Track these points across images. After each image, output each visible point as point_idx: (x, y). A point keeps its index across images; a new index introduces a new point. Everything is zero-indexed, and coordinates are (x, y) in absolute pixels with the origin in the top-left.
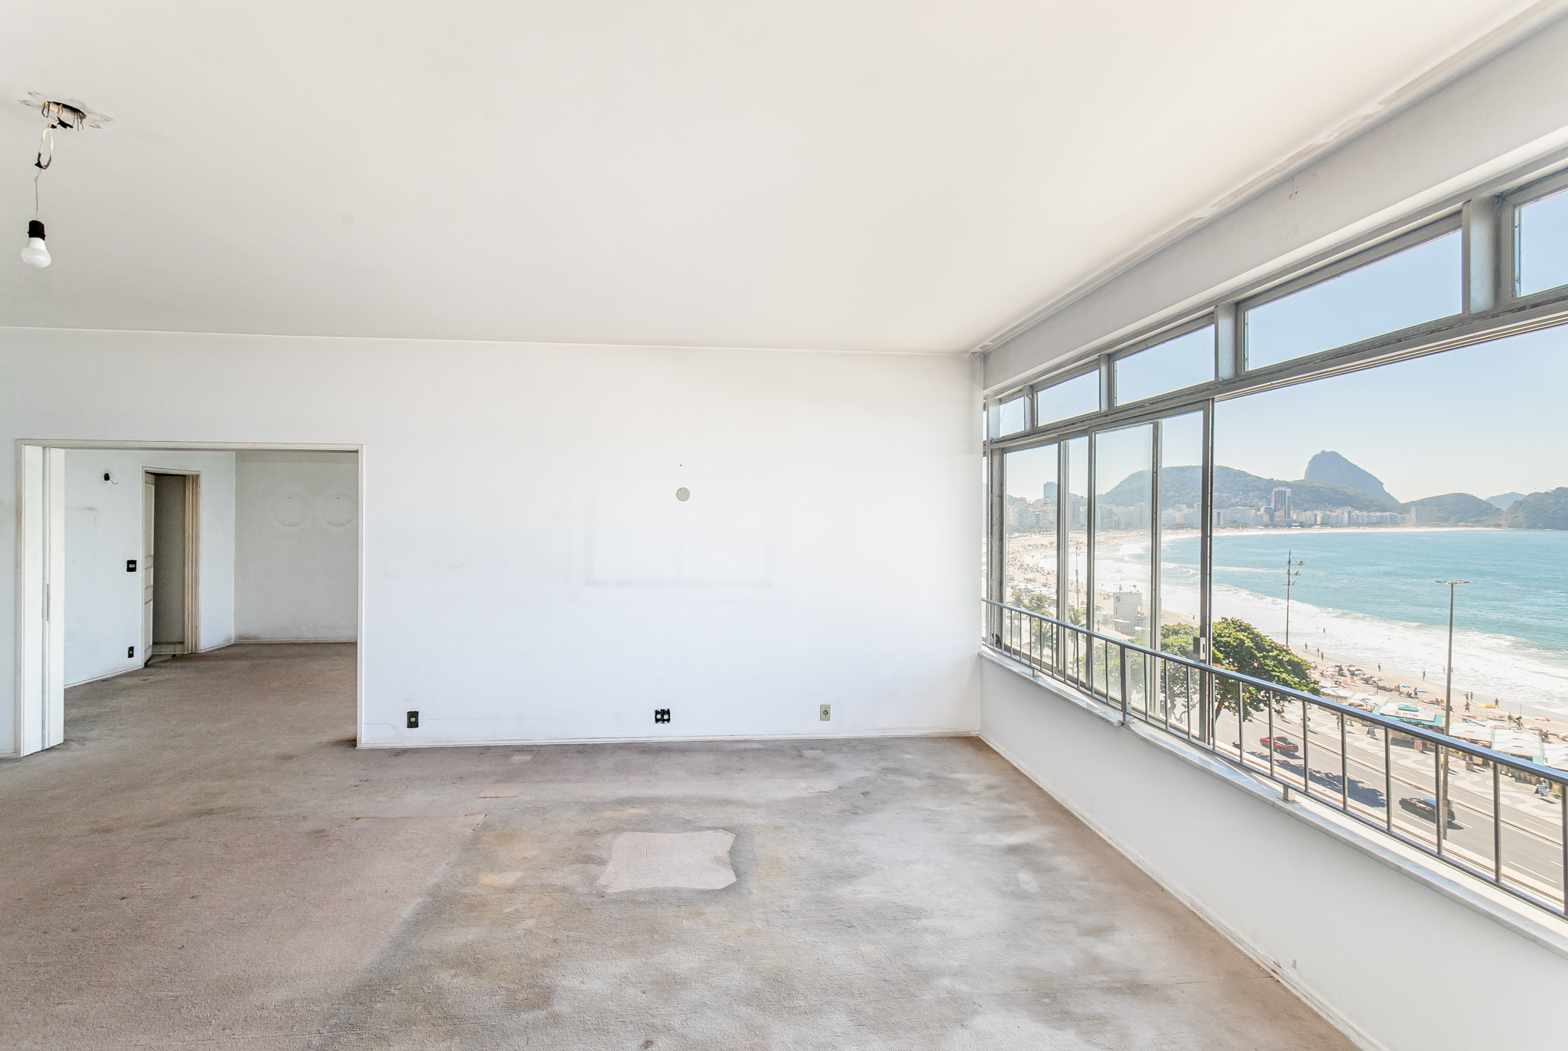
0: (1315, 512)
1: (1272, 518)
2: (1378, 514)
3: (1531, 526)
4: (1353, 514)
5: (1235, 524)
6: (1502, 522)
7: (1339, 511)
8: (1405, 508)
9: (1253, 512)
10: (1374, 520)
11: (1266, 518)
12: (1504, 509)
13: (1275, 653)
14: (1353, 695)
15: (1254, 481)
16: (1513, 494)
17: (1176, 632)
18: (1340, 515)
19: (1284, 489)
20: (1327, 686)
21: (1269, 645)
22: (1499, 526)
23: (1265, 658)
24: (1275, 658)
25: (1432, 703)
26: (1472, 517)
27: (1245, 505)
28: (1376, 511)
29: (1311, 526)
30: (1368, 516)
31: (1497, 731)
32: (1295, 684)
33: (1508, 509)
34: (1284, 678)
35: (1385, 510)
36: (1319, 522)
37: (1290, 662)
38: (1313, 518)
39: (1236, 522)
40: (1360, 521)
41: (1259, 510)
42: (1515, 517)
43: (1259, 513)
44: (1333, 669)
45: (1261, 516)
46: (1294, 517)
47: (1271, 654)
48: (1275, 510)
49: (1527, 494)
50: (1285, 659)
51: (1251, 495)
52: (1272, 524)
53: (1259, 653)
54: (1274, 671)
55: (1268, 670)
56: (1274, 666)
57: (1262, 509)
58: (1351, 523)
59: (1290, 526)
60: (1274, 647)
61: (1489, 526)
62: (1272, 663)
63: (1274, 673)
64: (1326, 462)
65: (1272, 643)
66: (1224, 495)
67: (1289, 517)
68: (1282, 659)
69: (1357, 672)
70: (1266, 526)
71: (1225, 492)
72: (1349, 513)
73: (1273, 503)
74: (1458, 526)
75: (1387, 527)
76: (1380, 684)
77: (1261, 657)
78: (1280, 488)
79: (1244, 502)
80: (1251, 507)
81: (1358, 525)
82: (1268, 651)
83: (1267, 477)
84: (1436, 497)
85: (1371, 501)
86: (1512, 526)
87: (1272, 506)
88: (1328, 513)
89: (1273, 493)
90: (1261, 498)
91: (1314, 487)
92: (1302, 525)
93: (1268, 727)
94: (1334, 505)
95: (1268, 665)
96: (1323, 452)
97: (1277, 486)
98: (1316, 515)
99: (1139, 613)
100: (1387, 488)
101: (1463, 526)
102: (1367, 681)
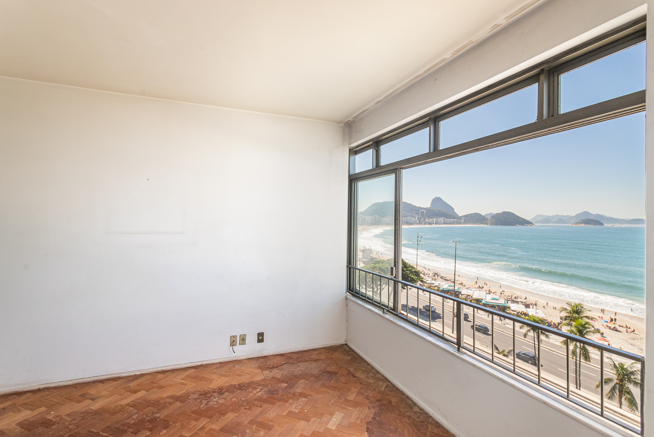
0: (433, 219)
1: (420, 221)
2: (452, 220)
3: (496, 224)
4: (445, 220)
5: (408, 223)
6: (488, 223)
7: (441, 219)
8: (460, 218)
9: (413, 219)
10: (451, 222)
11: (418, 221)
12: (489, 218)
13: (411, 268)
14: (436, 283)
15: (414, 207)
16: (491, 213)
17: (379, 262)
18: (441, 220)
19: (423, 210)
20: (429, 280)
21: (408, 266)
22: (487, 224)
23: (407, 270)
24: (410, 270)
25: (460, 284)
26: (480, 221)
27: (411, 216)
28: (452, 219)
29: (432, 224)
30: (449, 221)
31: (475, 292)
32: (416, 279)
33: (490, 219)
34: (413, 277)
35: (455, 219)
36: (434, 223)
37: (415, 272)
38: (433, 221)
39: (408, 222)
40: (447, 222)
41: (415, 218)
42: (492, 221)
43: (415, 219)
44: (432, 274)
45: (416, 220)
46: (427, 221)
47: (409, 269)
48: (421, 218)
49: (495, 213)
50: (413, 271)
51: (413, 212)
52: (420, 223)
53: (405, 268)
54: (409, 275)
55: (408, 275)
56: (410, 273)
57: (417, 218)
58: (445, 223)
59: (425, 224)
60: (410, 266)
61: (484, 224)
62: (409, 272)
63: (410, 276)
64: (437, 201)
65: (409, 265)
66: (404, 212)
67: (425, 221)
68: (412, 271)
69: (439, 275)
70: (418, 224)
71: (404, 211)
72: (444, 219)
73: (420, 216)
74: (476, 224)
75: (455, 224)
76: (446, 279)
77: (406, 270)
78: (422, 210)
79: (411, 215)
80: (413, 217)
81: (446, 224)
82: (408, 268)
83: (418, 206)
84: (470, 214)
85: (451, 215)
86: (491, 224)
87: (420, 217)
88: (437, 219)
89: (420, 212)
90: (416, 213)
91: (433, 210)
92: (429, 224)
93: (417, 298)
94: (439, 216)
95: (407, 273)
96: (436, 197)
97: (421, 209)
98: (434, 220)
99: (371, 257)
100: (455, 211)
101: (477, 224)
102: (442, 278)
